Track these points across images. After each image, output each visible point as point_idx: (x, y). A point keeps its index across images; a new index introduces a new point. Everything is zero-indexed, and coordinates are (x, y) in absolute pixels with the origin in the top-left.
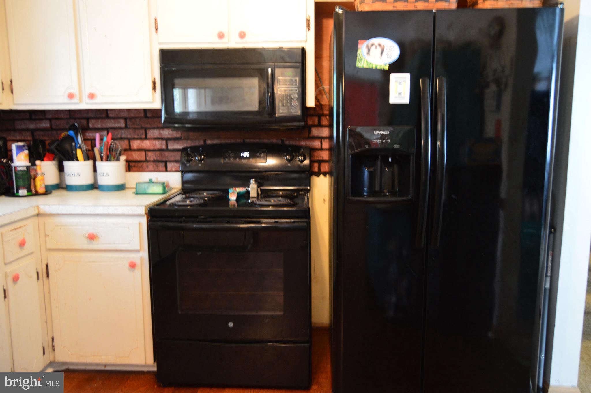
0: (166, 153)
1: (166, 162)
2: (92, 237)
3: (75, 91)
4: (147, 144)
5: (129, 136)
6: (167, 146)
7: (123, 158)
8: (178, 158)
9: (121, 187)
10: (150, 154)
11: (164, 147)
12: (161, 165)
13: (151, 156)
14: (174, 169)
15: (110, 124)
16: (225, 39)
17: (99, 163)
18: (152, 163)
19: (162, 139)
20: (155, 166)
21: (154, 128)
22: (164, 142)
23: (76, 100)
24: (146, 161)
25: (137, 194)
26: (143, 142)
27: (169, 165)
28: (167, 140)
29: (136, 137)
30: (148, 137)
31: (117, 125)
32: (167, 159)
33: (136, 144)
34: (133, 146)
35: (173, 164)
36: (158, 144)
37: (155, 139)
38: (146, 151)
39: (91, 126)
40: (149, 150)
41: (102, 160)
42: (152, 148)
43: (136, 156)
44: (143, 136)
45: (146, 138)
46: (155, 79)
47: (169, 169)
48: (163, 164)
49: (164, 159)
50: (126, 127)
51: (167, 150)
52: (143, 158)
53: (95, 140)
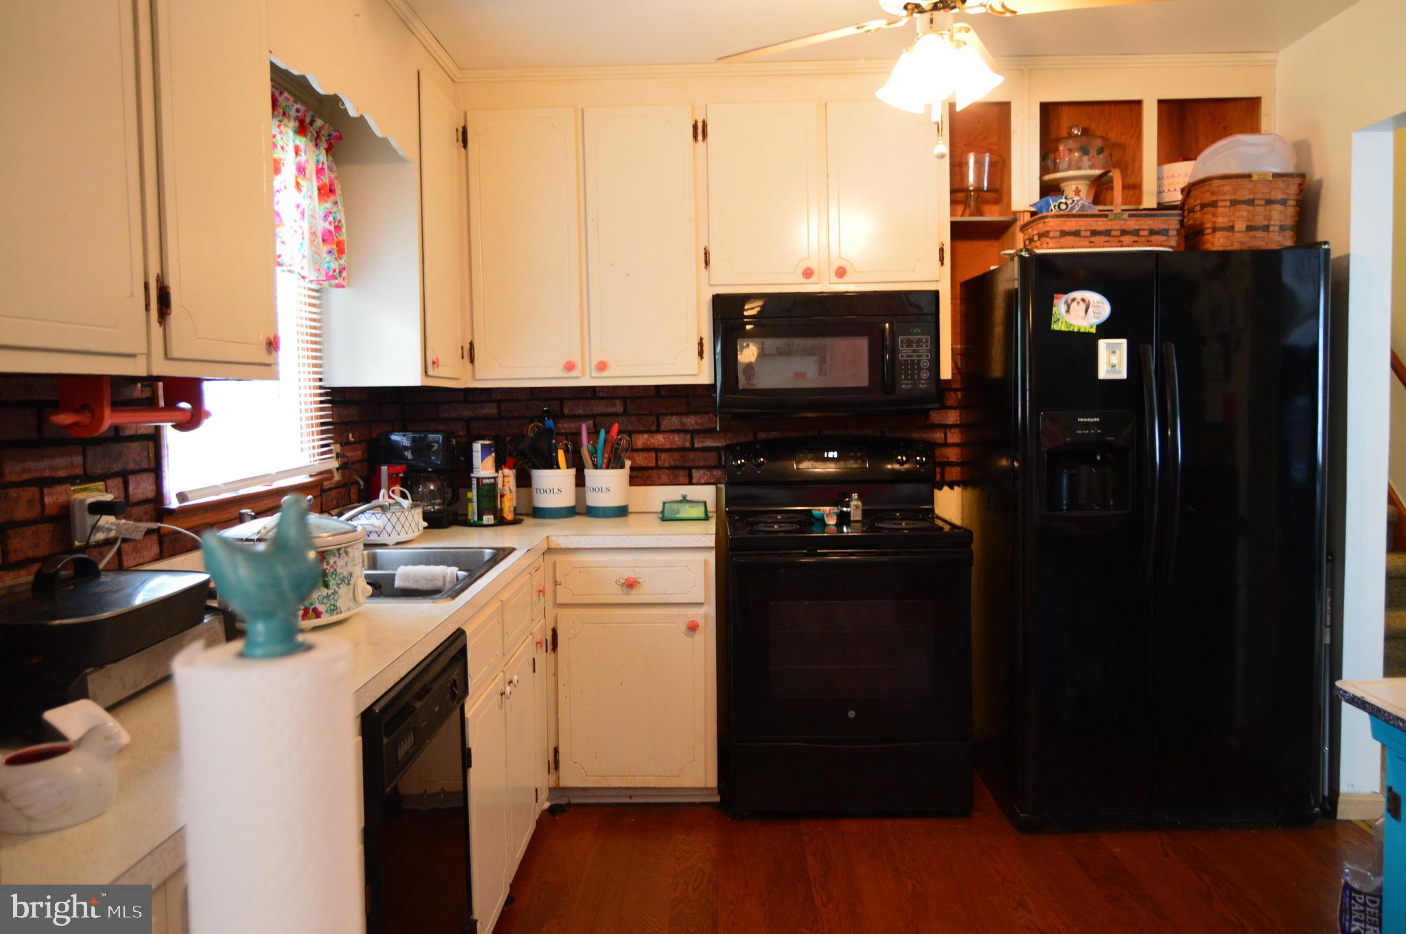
0: (691, 455)
1: (689, 470)
2: (631, 584)
3: (577, 360)
4: (659, 440)
5: (630, 428)
6: (692, 443)
7: (628, 463)
8: (711, 462)
9: (622, 512)
10: (663, 456)
11: (688, 445)
12: (682, 474)
13: (666, 460)
14: (703, 481)
15: (599, 408)
16: (814, 278)
17: (590, 473)
18: (667, 471)
19: (685, 431)
20: (671, 477)
21: (672, 414)
22: (689, 437)
23: (575, 373)
24: (657, 467)
25: (663, 519)
26: (652, 438)
27: (696, 474)
28: (693, 433)
29: (642, 429)
30: (662, 428)
31: (610, 410)
32: (692, 465)
33: (641, 440)
34: (636, 443)
35: (701, 472)
36: (677, 440)
37: (672, 431)
38: (657, 451)
39: (566, 411)
40: (663, 450)
41: (596, 467)
42: (667, 446)
43: (641, 459)
44: (654, 428)
45: (658, 431)
46: (701, 339)
47: (694, 481)
48: (685, 473)
49: (687, 465)
50: (625, 413)
51: (692, 448)
52: (653, 464)
53: (580, 434)
